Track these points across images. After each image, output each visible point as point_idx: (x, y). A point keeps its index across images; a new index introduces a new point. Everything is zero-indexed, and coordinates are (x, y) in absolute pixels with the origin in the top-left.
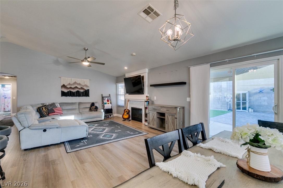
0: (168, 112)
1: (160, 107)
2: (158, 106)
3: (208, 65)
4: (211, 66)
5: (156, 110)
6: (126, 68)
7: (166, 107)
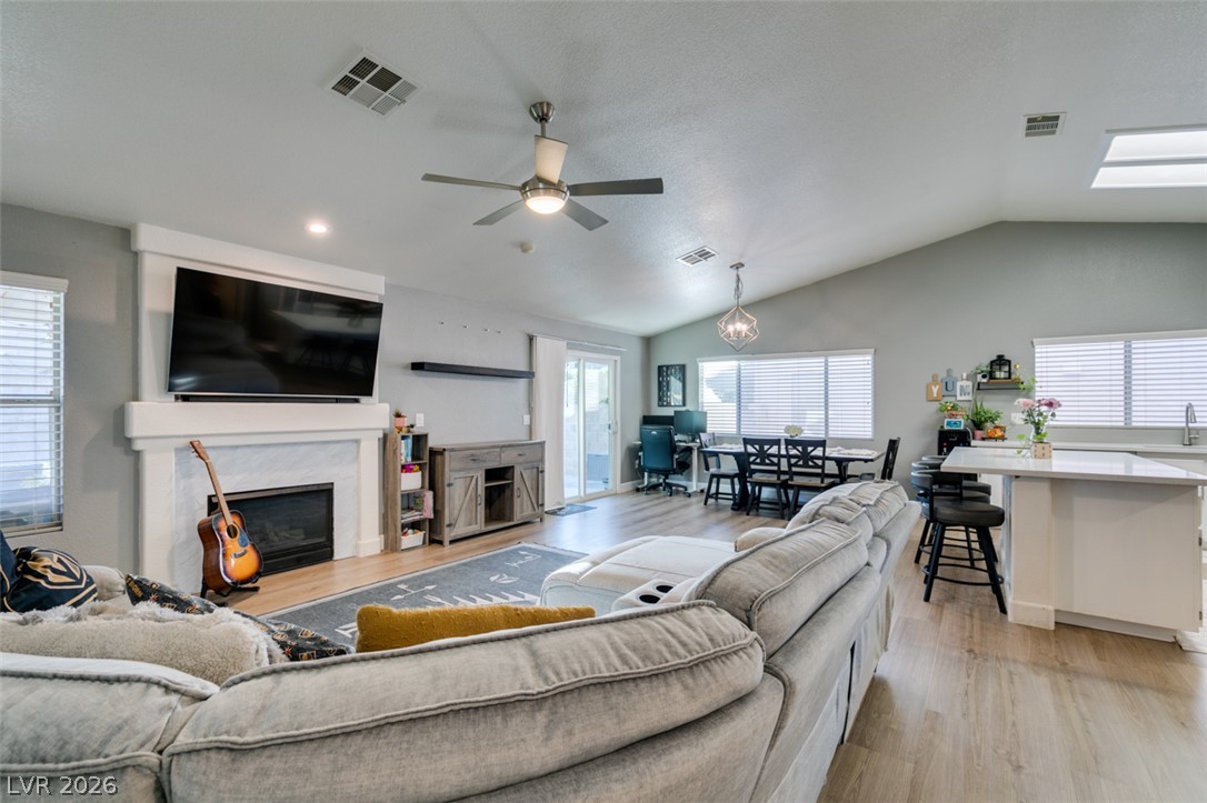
0: (522, 459)
1: (498, 450)
2: (493, 447)
3: (564, 343)
4: (570, 346)
5: (484, 461)
6: (318, 228)
7: (518, 445)
